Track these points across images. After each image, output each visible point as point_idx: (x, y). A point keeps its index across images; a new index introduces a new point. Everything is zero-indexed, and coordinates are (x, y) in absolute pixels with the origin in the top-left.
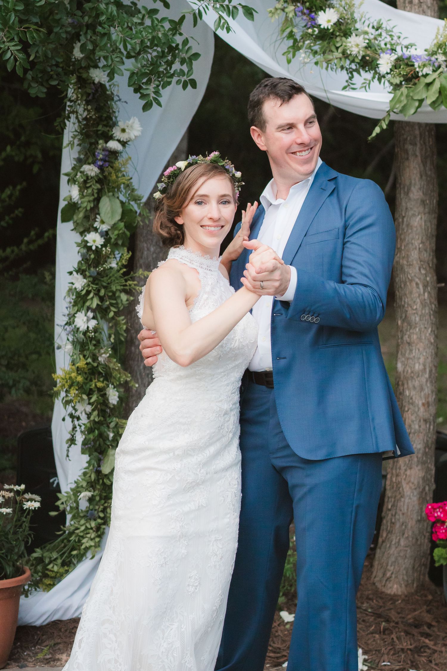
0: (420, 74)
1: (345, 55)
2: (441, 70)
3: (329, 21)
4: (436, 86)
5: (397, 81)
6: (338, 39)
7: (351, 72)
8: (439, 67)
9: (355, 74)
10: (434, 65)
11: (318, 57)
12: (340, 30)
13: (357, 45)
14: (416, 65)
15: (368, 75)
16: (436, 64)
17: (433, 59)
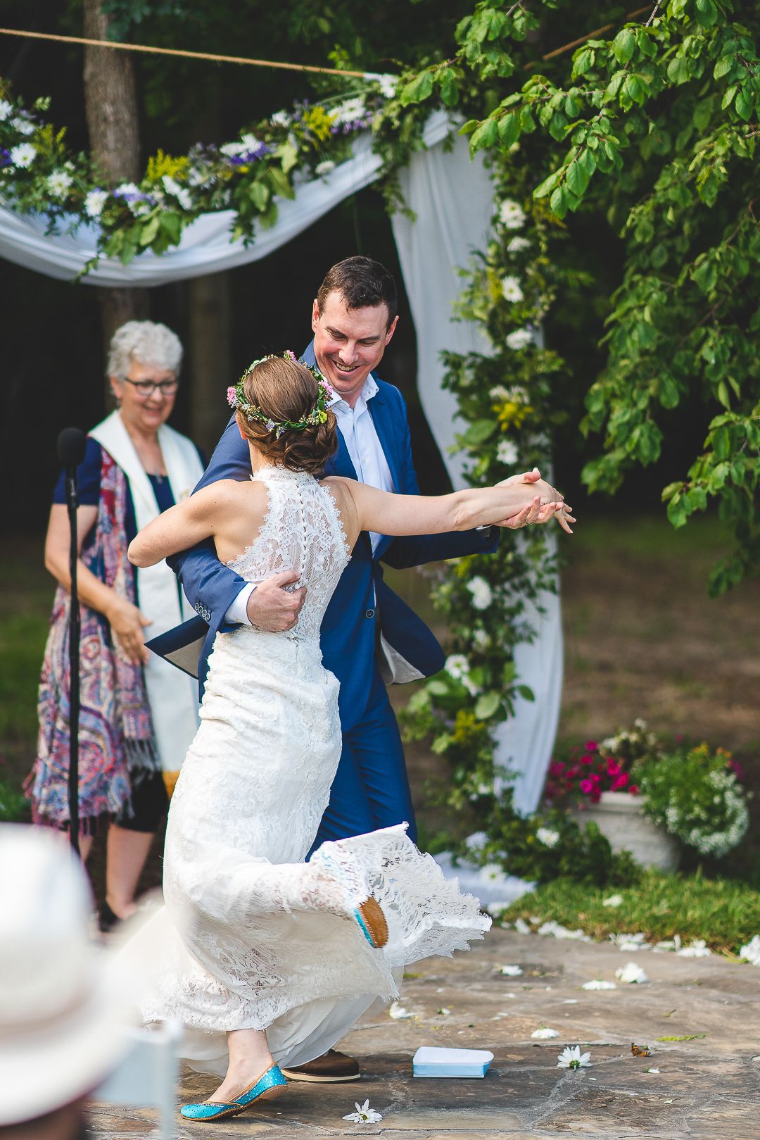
0: (135, 215)
1: (47, 196)
2: (158, 209)
3: (25, 159)
4: (155, 224)
5: (110, 222)
6: (37, 179)
7: (51, 214)
8: (157, 204)
9: (58, 218)
10: (150, 204)
11: (15, 201)
12: (39, 168)
13: (60, 185)
14: (131, 204)
15: (75, 218)
16: (153, 203)
17: (149, 195)
